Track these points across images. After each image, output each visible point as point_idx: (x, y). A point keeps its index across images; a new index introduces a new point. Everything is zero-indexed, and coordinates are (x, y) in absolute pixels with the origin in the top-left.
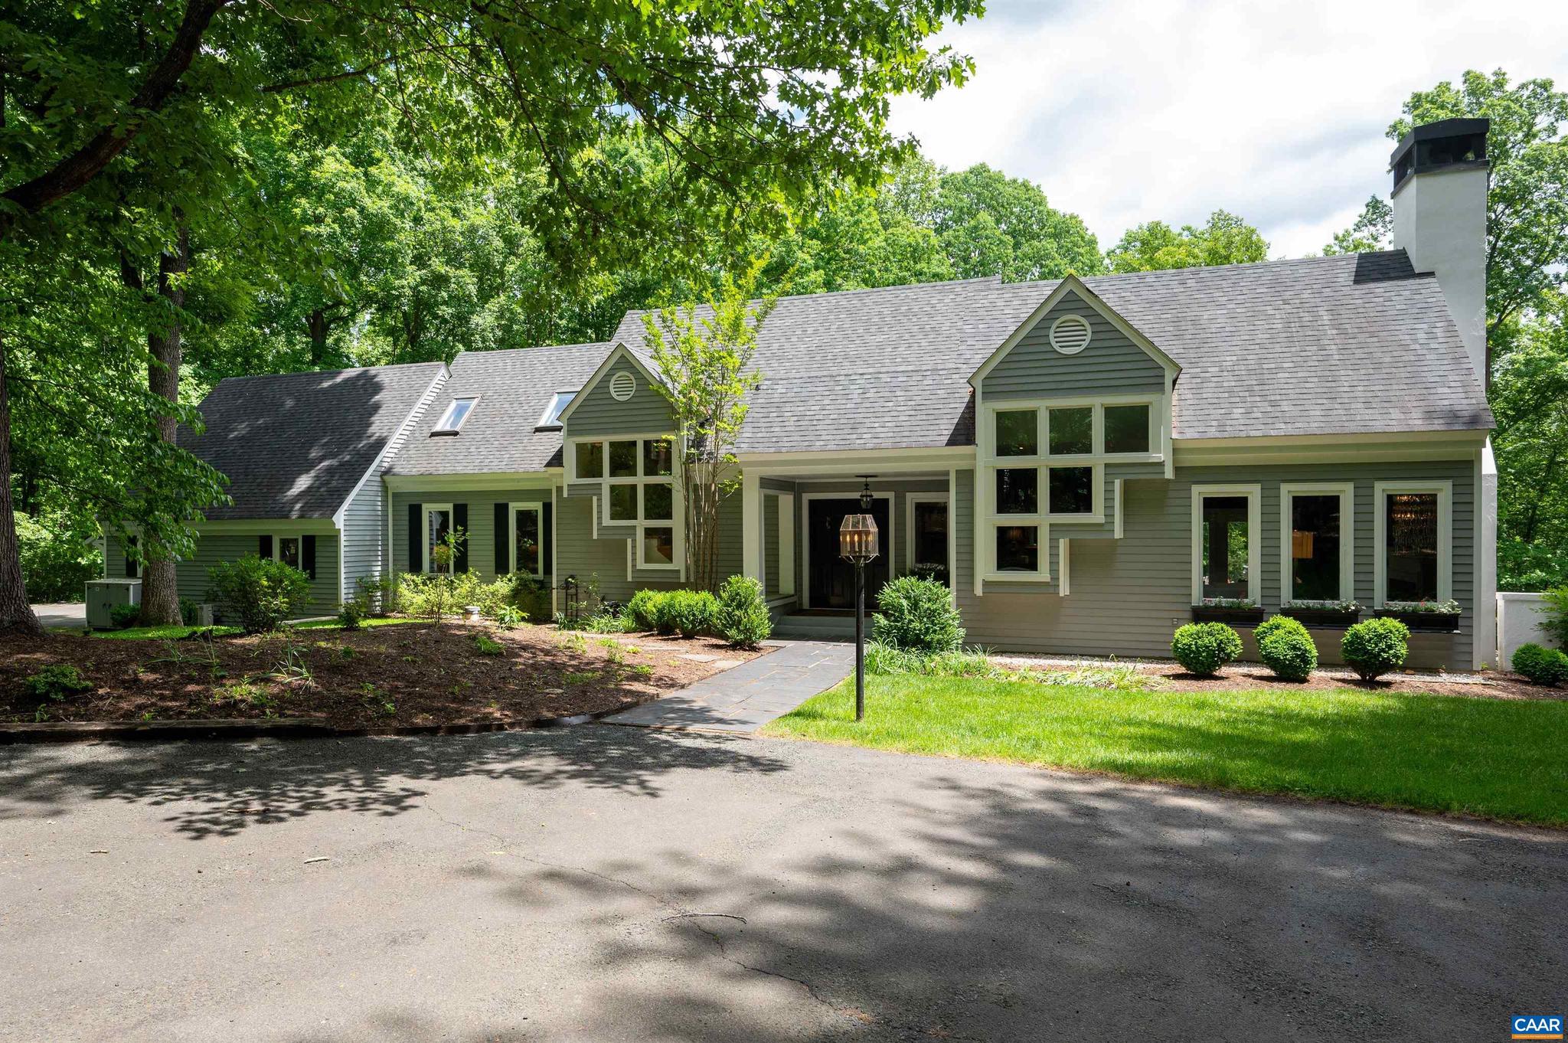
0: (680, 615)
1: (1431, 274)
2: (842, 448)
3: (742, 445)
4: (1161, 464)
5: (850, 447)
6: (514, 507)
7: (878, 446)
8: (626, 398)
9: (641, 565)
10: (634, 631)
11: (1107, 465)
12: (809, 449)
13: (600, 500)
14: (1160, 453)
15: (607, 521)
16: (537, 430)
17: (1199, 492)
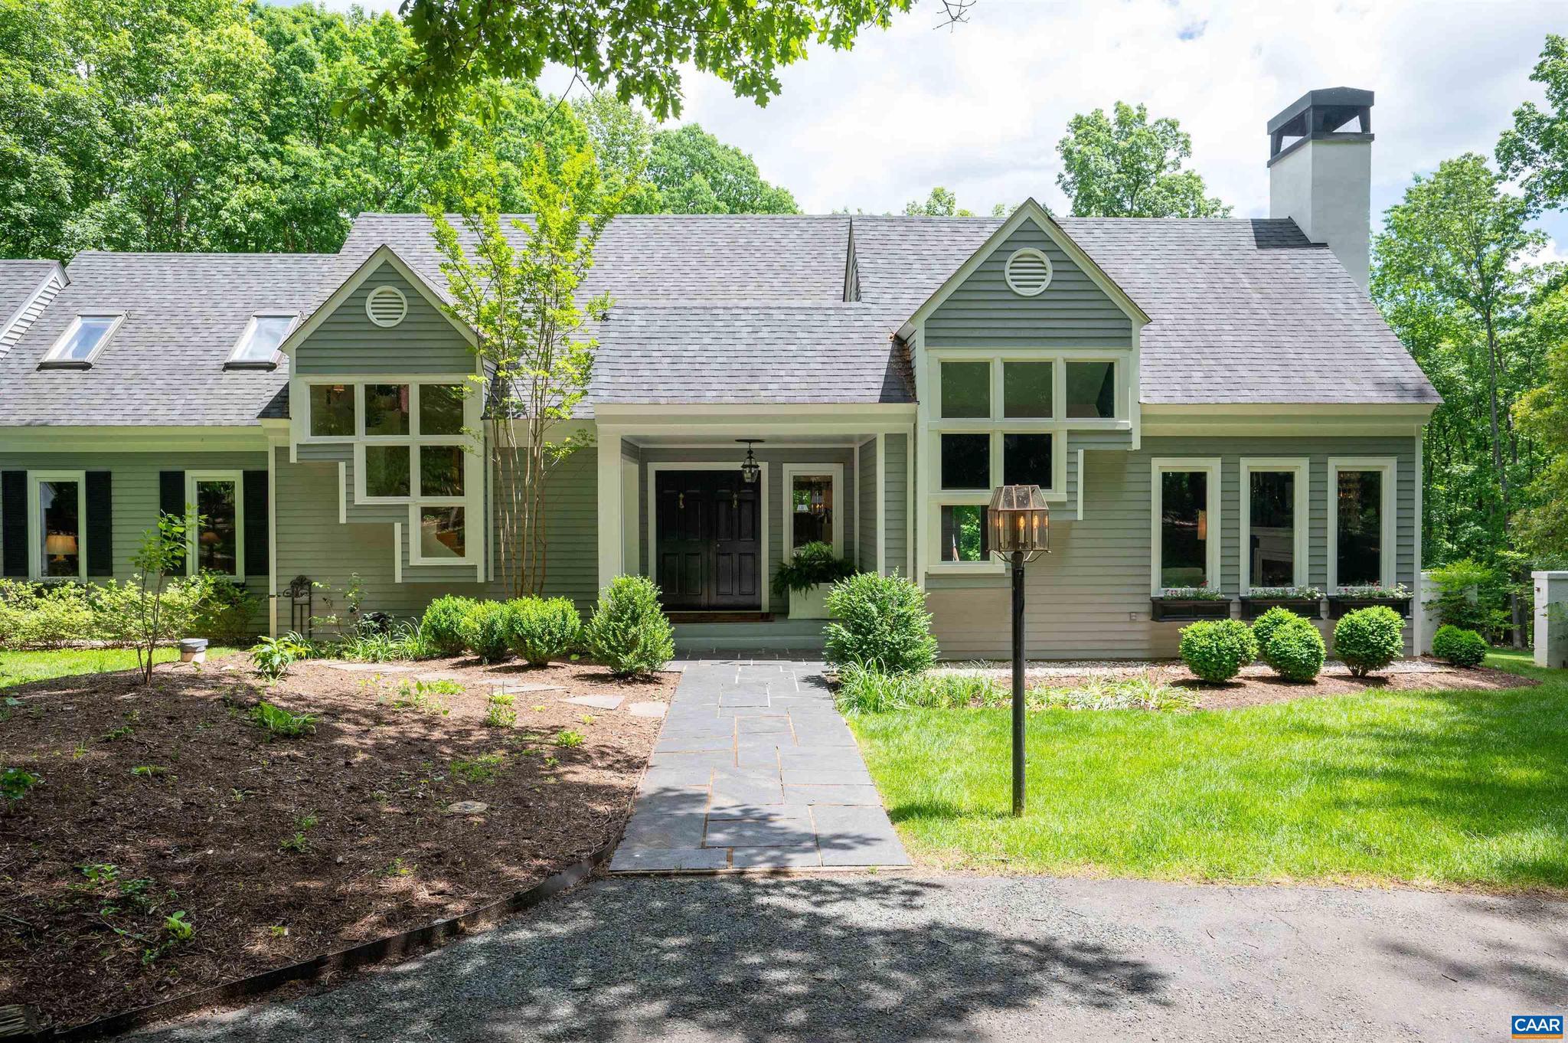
0: (531, 634)
1: (1324, 245)
2: (743, 401)
3: (601, 393)
4: (1128, 433)
5: (750, 400)
6: (193, 479)
7: (792, 400)
8: (394, 323)
9: (416, 559)
10: (430, 657)
11: (1070, 433)
12: (698, 400)
13: (350, 468)
14: (1126, 419)
15: (361, 497)
16: (229, 366)
17: (1159, 466)
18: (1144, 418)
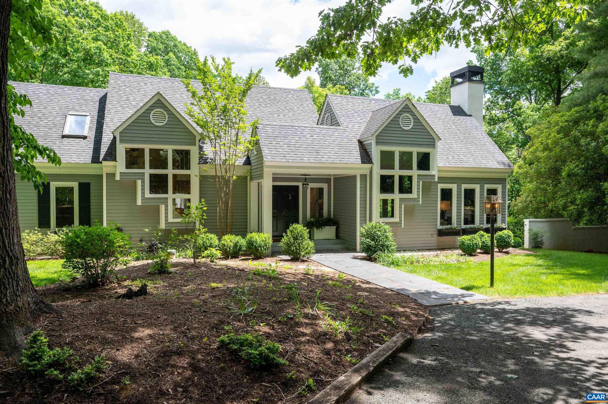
2: (318, 162)
4: (434, 176)
5: (320, 161)
8: (161, 124)
9: (171, 220)
11: (418, 175)
12: (302, 161)
13: (143, 182)
14: (434, 172)
15: (148, 195)
16: (64, 137)
17: (440, 186)
18: (439, 171)
